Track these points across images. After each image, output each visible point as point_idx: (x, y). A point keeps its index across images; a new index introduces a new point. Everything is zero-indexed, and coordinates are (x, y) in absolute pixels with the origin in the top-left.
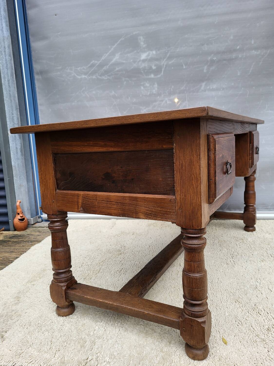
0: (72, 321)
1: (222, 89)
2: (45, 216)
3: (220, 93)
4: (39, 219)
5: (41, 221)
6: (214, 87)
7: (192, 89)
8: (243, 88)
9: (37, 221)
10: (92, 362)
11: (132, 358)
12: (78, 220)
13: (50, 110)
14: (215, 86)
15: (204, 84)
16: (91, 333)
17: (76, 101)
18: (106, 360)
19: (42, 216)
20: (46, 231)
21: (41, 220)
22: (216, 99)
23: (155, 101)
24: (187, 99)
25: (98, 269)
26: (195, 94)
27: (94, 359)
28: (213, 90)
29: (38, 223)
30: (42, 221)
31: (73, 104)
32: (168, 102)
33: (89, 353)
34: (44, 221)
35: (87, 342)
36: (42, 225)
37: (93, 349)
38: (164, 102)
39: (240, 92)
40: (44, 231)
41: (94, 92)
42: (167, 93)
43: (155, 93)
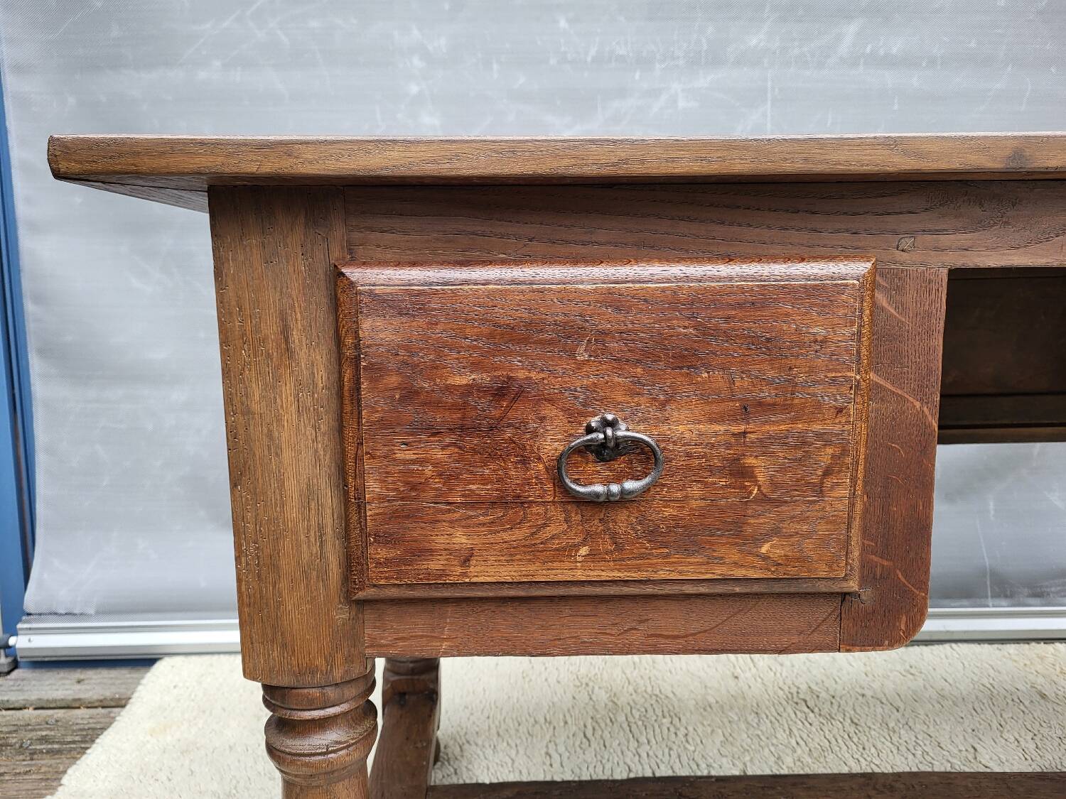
1: (924, 65)
2: (29, 640)
3: (915, 79)
5: (6, 670)
6: (894, 50)
7: (796, 51)
8: (1009, 69)
12: (216, 657)
13: (72, 100)
14: (897, 46)
15: (851, 30)
17: (217, 64)
19: (12, 641)
21: (10, 660)
22: (896, 107)
23: (621, 93)
24: (769, 95)
26: (808, 72)
28: (890, 62)
30: (16, 666)
31: (202, 75)
32: (682, 104)
34: (21, 665)
36: (6, 695)
38: (664, 98)
39: (999, 86)
41: (314, 23)
42: (678, 58)
43: (621, 51)
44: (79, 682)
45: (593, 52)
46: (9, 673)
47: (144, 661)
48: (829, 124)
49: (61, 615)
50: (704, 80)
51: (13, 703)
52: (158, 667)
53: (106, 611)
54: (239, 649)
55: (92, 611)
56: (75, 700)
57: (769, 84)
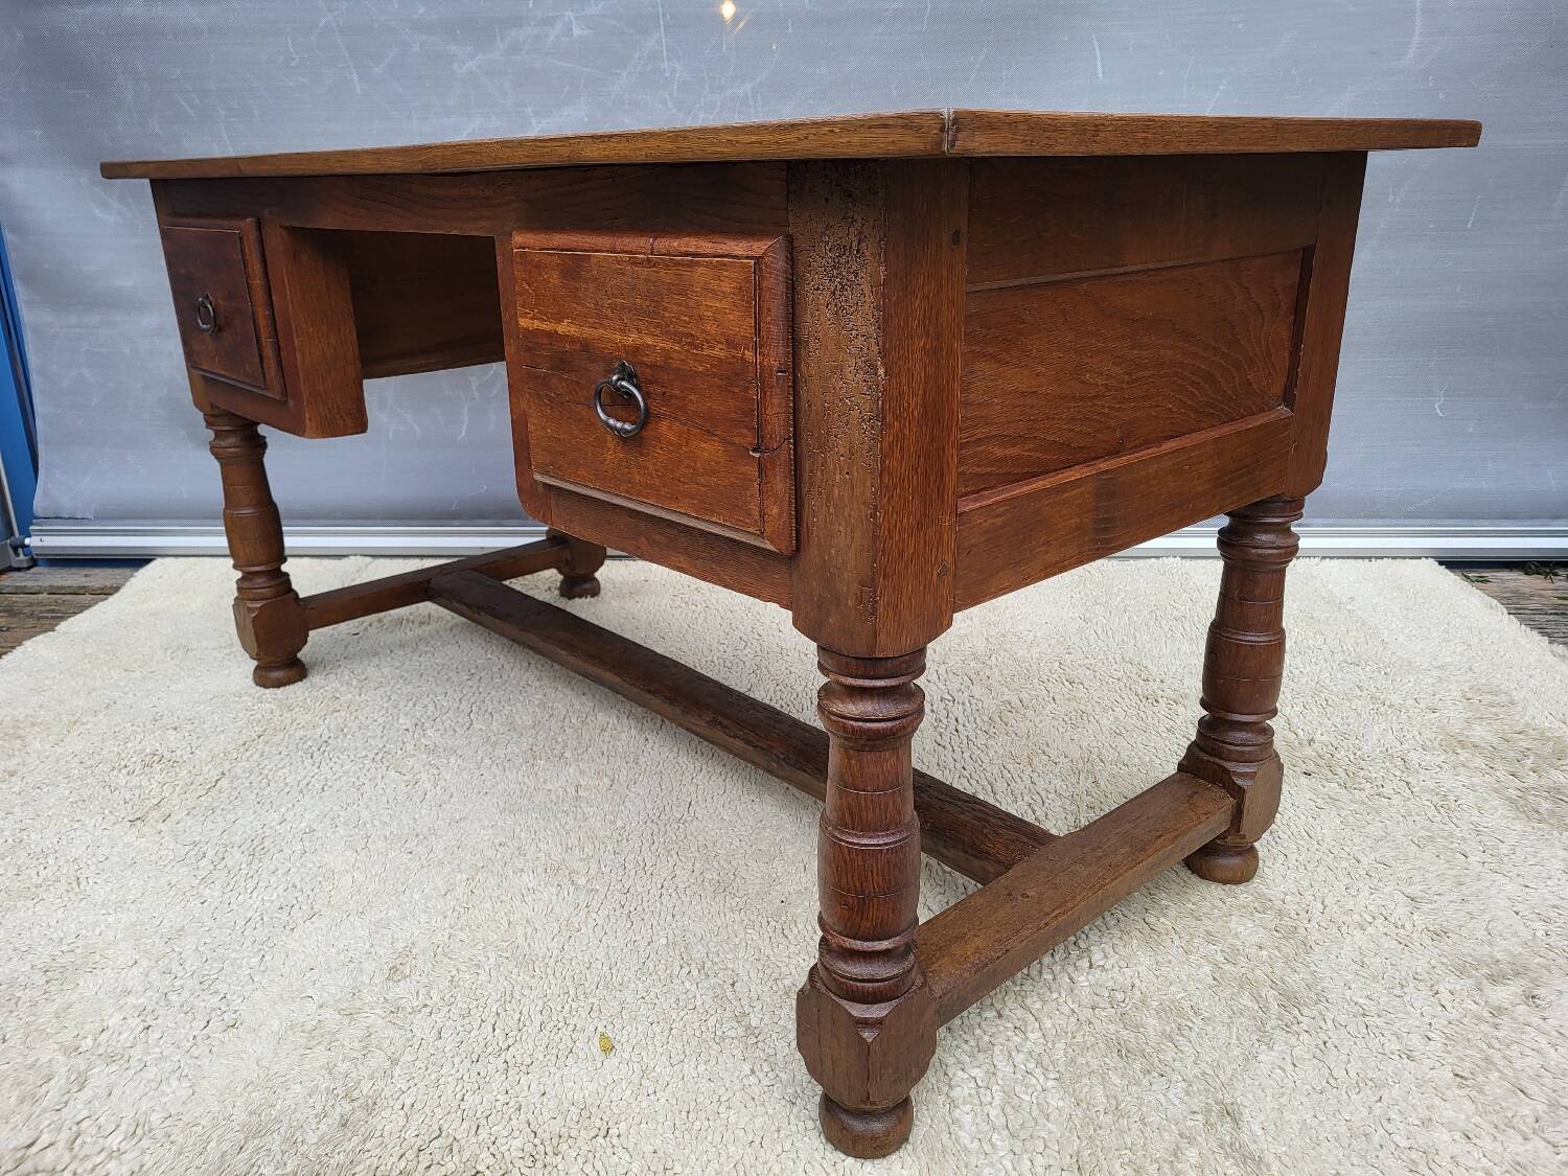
0: (20, 998)
2: (41, 541)
4: (17, 555)
5: (26, 566)
9: (8, 565)
10: (50, 1155)
11: (219, 1132)
12: (201, 559)
16: (83, 1043)
18: (106, 1145)
19: (27, 541)
20: (43, 609)
21: (28, 557)
23: (518, 22)
25: (213, 777)
27: (61, 1145)
29: (12, 574)
30: (34, 563)
32: (576, 32)
33: (46, 1123)
34: (39, 562)
35: (56, 1079)
36: (29, 584)
37: (71, 1103)
40: (34, 608)
44: (86, 576)
46: (29, 568)
47: (138, 561)
49: (65, 518)
51: (30, 589)
52: (152, 564)
53: (102, 516)
54: (228, 552)
55: (91, 516)
56: (80, 588)
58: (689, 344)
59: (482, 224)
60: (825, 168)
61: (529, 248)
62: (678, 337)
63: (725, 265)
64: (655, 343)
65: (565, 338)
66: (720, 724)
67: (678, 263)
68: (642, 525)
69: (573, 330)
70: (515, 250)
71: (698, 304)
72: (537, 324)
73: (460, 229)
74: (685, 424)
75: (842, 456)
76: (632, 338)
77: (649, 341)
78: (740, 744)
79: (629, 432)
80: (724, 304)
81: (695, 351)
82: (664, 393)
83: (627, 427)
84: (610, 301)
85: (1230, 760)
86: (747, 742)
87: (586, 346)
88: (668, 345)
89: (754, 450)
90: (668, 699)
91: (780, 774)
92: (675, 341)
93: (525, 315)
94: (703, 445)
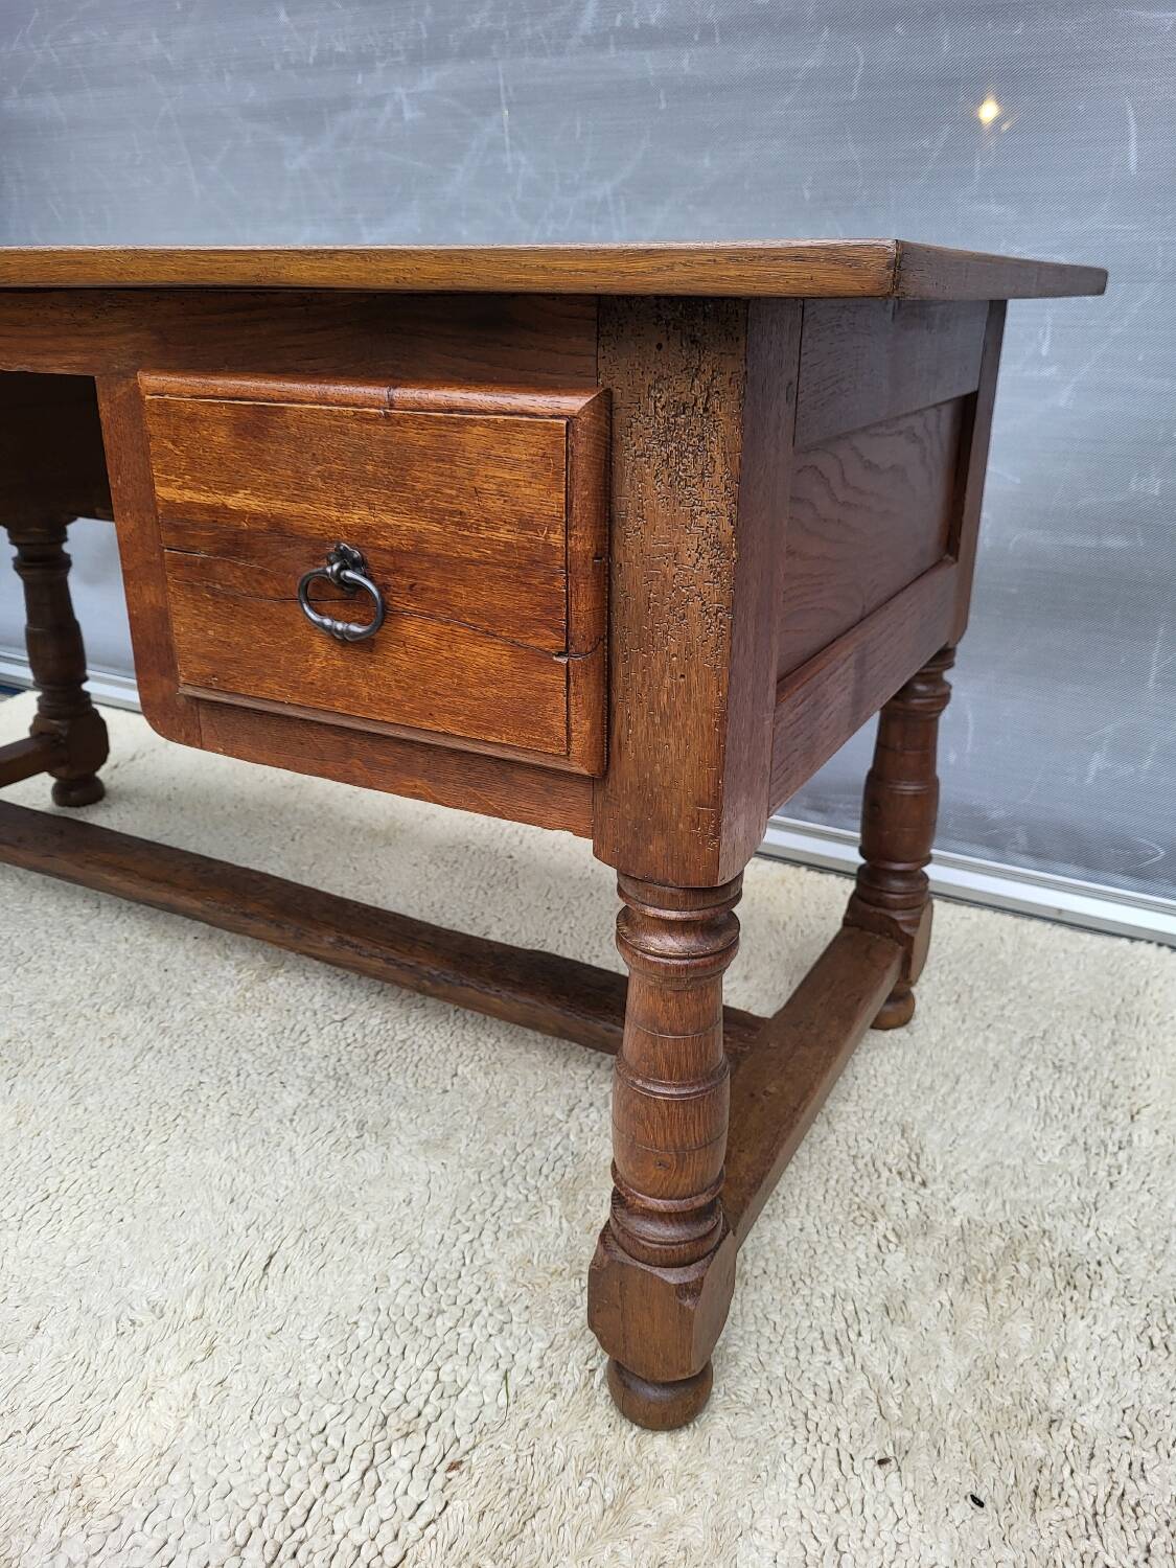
1: (696, 38)
3: (687, 62)
6: (653, 19)
7: (529, 31)
8: (826, 34)
14: (655, 13)
22: (663, 106)
23: (345, 103)
24: (503, 96)
26: (545, 62)
28: (648, 37)
32: (408, 115)
38: (388, 108)
39: (810, 63)
42: (398, 51)
43: (340, 49)
45: (313, 52)
48: (578, 135)
50: (429, 81)
57: (501, 82)
58: (457, 524)
59: (68, 358)
60: (657, 306)
61: (171, 394)
62: (439, 515)
63: (518, 425)
64: (395, 522)
65: (240, 514)
66: (348, 943)
67: (439, 421)
68: (355, 744)
69: (254, 504)
70: (148, 397)
71: (472, 475)
72: (188, 495)
73: (31, 364)
74: (448, 623)
75: (673, 656)
76: (357, 516)
77: (388, 519)
78: (378, 964)
79: (360, 634)
80: (517, 475)
81: (466, 533)
82: (412, 586)
83: (354, 628)
84: (319, 468)
85: (895, 909)
86: (388, 960)
87: (278, 527)
88: (421, 525)
89: (560, 654)
90: (272, 921)
91: (435, 992)
92: (433, 520)
93: (167, 483)
94: (477, 649)
